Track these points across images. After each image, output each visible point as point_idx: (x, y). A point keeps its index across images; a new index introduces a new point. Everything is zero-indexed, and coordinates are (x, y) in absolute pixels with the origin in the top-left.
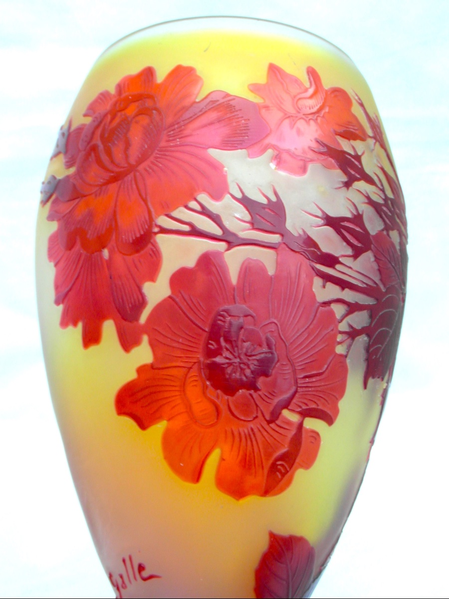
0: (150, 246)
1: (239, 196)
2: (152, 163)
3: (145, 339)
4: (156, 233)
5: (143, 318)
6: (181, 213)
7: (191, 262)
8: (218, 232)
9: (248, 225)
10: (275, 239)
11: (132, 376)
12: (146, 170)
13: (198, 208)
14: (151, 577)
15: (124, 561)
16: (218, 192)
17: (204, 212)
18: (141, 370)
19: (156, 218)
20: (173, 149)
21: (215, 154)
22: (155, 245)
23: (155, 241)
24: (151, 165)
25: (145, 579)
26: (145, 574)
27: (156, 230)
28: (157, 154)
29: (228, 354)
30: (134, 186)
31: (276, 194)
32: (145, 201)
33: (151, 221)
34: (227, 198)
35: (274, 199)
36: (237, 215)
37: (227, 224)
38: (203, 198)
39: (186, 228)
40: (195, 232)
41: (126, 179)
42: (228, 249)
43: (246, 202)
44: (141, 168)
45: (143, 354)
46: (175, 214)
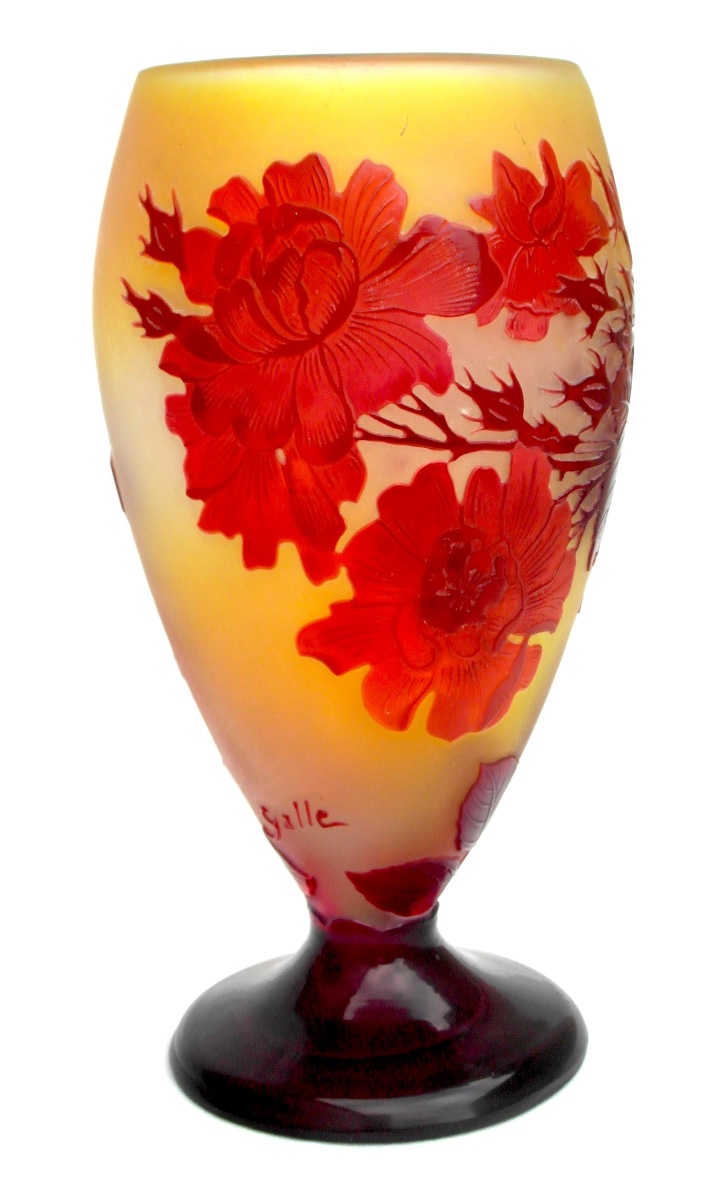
0: (350, 456)
1: (467, 386)
2: (347, 336)
3: (343, 571)
4: (358, 439)
5: (341, 546)
6: (389, 411)
7: (406, 478)
8: (440, 436)
9: (478, 425)
10: (510, 436)
11: (324, 613)
12: (337, 346)
13: (414, 405)
14: (334, 824)
15: (296, 805)
16: (440, 381)
17: (425, 411)
18: (336, 607)
19: (358, 417)
20: (375, 316)
21: (433, 323)
22: (356, 454)
23: (357, 451)
24: (346, 340)
25: (324, 826)
26: (325, 821)
27: (357, 434)
28: (352, 322)
29: (450, 586)
30: (321, 368)
31: (513, 376)
32: (341, 394)
33: (351, 423)
34: (452, 388)
35: (509, 383)
36: (465, 412)
37: (452, 425)
38: (421, 391)
39: (400, 434)
40: (412, 439)
41: (307, 355)
42: (454, 458)
43: (476, 393)
44: (327, 341)
45: (340, 587)
46: (383, 413)
